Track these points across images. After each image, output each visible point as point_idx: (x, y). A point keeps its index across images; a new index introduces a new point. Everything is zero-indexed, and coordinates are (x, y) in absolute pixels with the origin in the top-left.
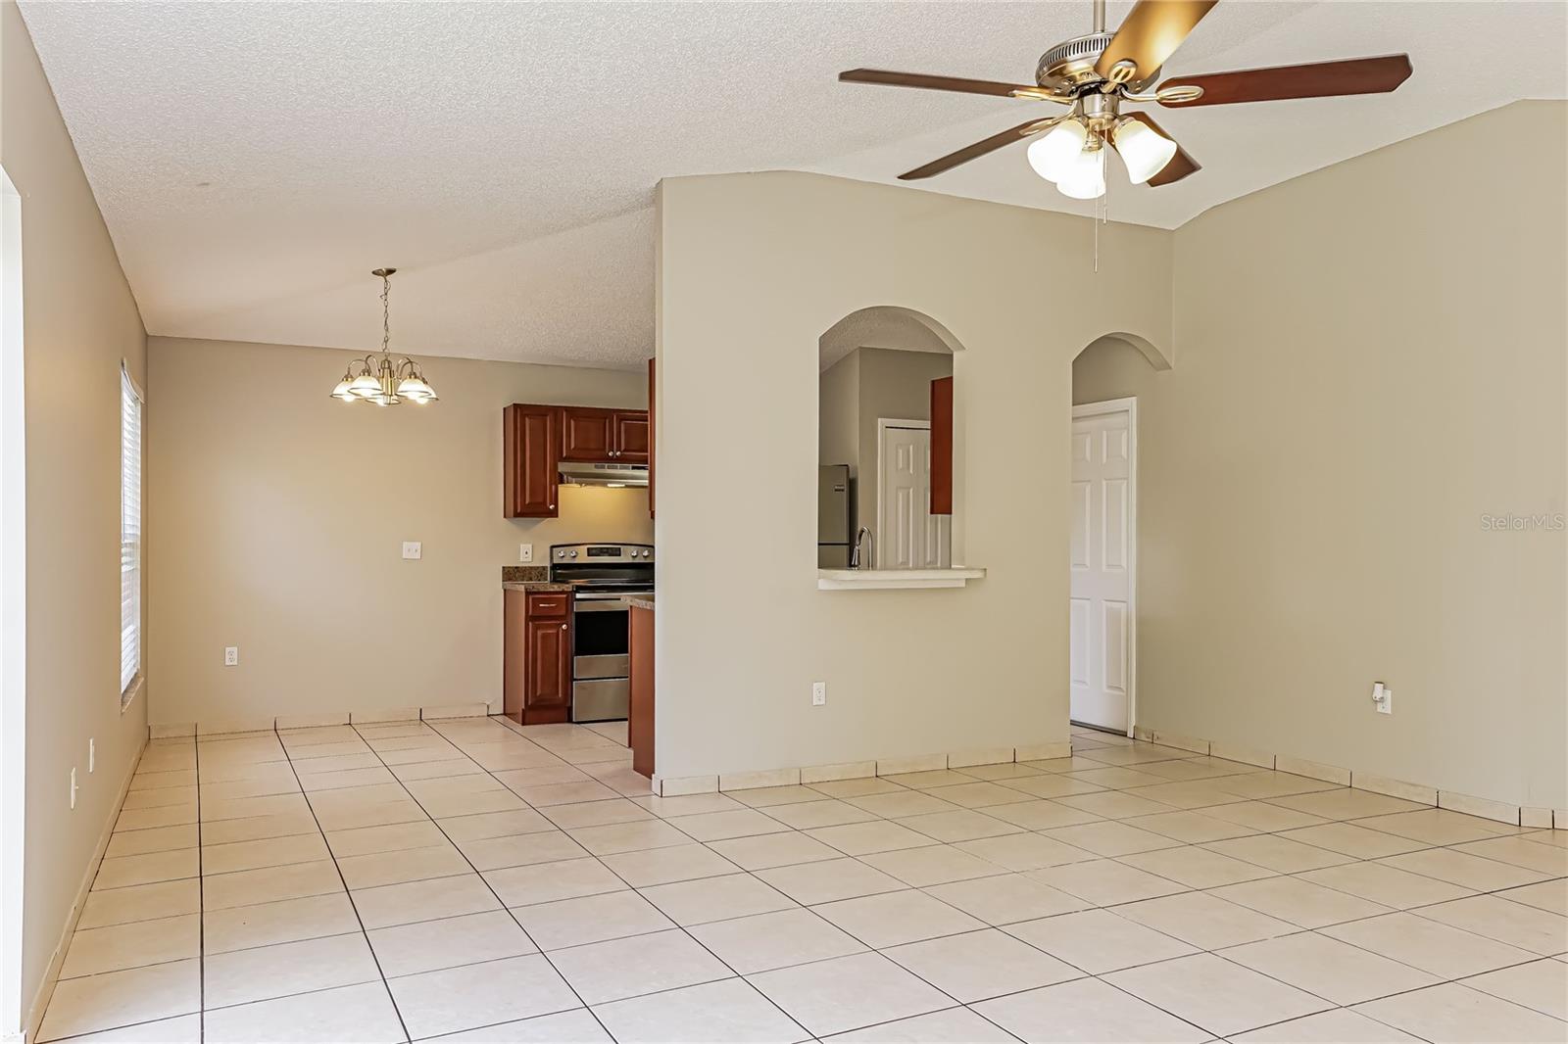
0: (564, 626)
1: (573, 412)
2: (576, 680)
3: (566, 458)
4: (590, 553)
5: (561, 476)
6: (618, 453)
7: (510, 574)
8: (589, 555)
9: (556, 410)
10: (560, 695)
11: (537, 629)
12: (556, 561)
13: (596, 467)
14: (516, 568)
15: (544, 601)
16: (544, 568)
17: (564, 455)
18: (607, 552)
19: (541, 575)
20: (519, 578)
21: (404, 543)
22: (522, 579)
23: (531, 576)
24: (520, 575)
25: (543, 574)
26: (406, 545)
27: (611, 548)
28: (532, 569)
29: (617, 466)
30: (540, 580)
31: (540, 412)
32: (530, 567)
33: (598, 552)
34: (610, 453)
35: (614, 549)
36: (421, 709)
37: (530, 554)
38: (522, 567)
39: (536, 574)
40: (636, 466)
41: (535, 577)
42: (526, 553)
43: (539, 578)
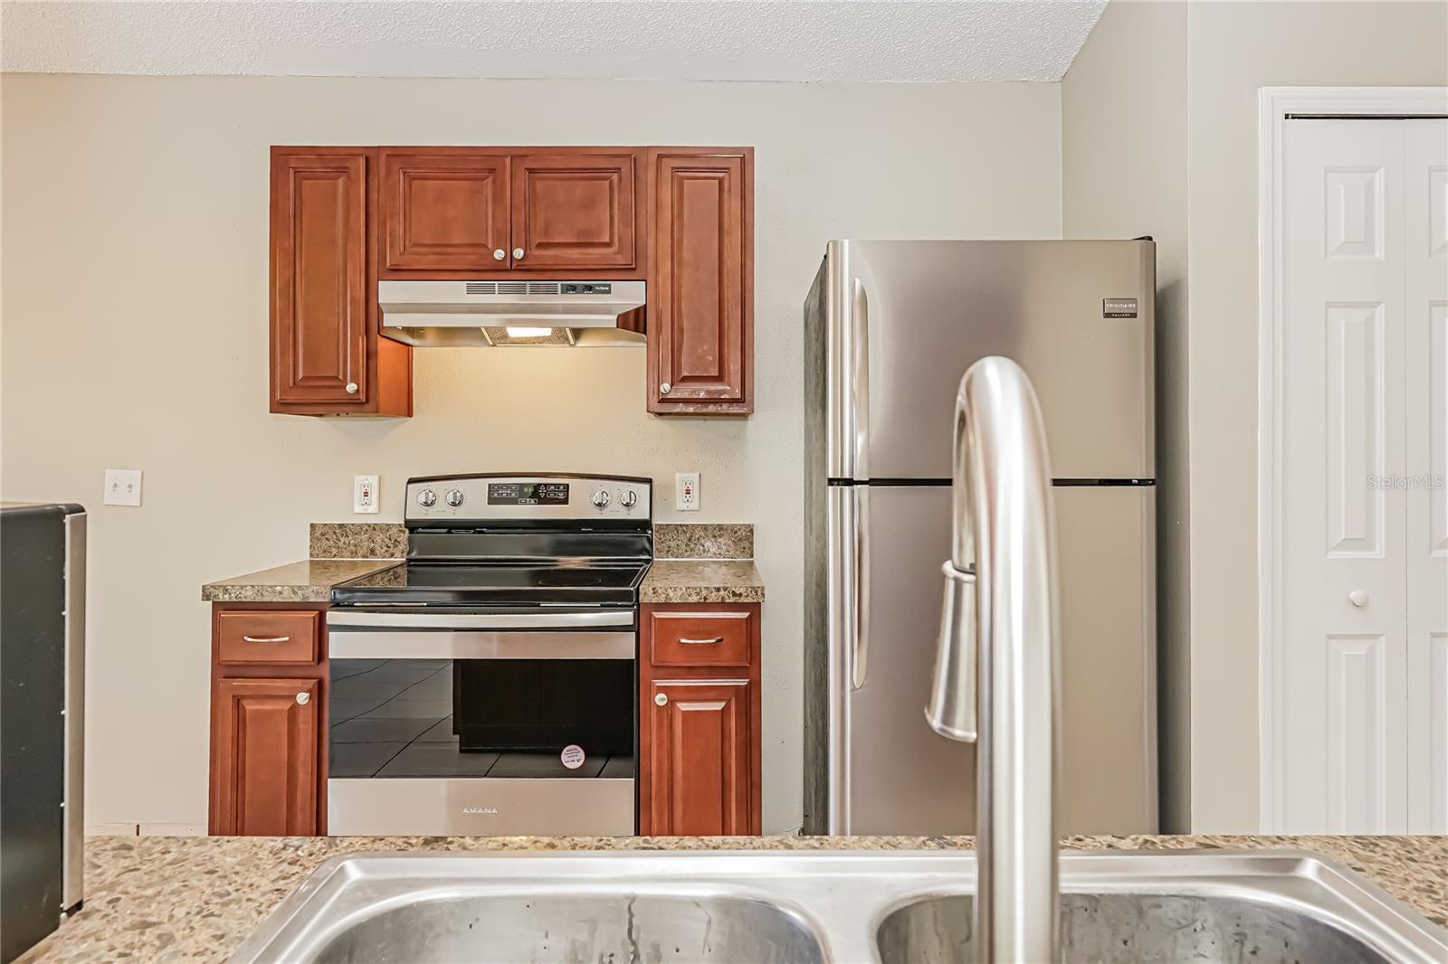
3: (393, 270)
4: (495, 495)
6: (519, 254)
7: (325, 538)
8: (491, 503)
9: (370, 156)
11: (237, 698)
12: (415, 513)
13: (471, 291)
14: (341, 525)
16: (393, 528)
17: (389, 263)
18: (534, 495)
19: (396, 543)
20: (346, 549)
21: (107, 471)
22: (352, 553)
23: (372, 545)
24: (347, 542)
25: (399, 542)
26: (111, 475)
27: (546, 485)
28: (374, 529)
29: (525, 286)
30: (392, 555)
31: (333, 161)
32: (369, 526)
33: (513, 494)
34: (499, 254)
35: (553, 487)
36: (138, 826)
37: (374, 496)
38: (352, 525)
39: (383, 541)
40: (571, 286)
41: (382, 548)
42: (366, 494)
43: (391, 551)
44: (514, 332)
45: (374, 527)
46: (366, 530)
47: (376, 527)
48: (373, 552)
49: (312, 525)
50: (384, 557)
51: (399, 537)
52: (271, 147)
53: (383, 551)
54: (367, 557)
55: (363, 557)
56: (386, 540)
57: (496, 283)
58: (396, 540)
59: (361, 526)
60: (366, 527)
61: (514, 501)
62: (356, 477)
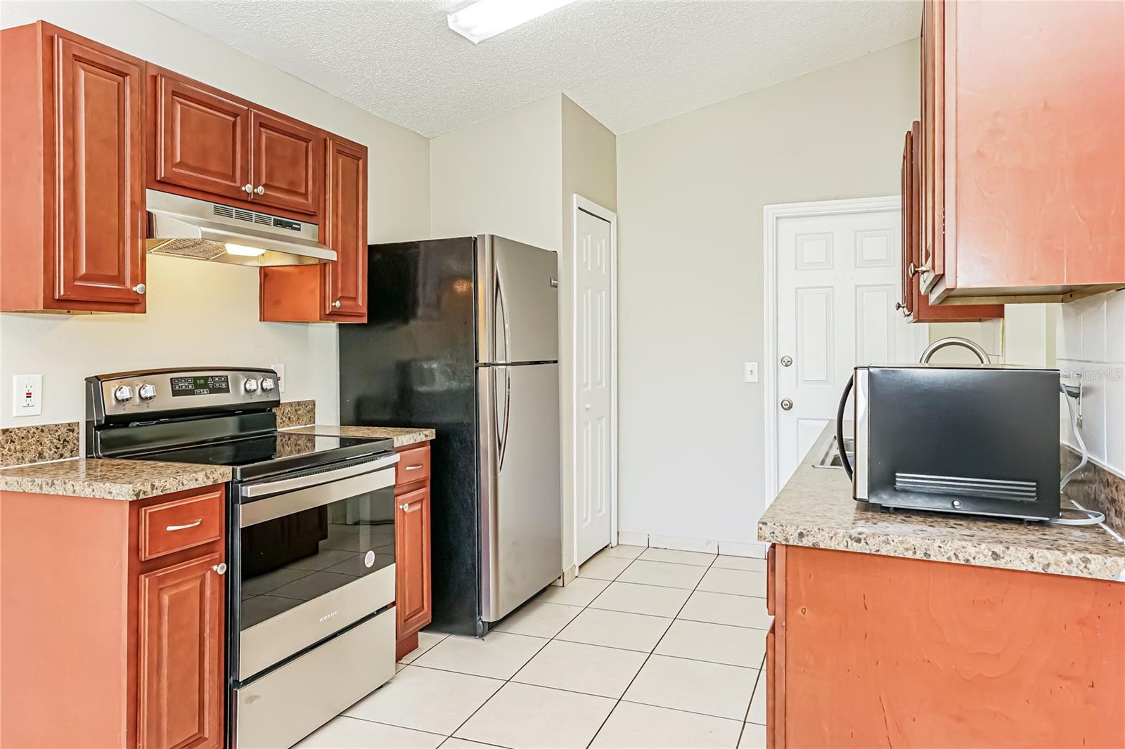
0: (220, 568)
3: (162, 182)
4: (176, 388)
8: (173, 395)
9: (142, 68)
11: (161, 587)
12: (113, 410)
13: (217, 212)
15: (175, 516)
16: (72, 427)
17: (161, 173)
18: (202, 387)
19: (65, 443)
20: (11, 455)
22: (18, 459)
23: (40, 449)
24: (12, 448)
25: (68, 442)
27: (212, 377)
28: (42, 431)
29: (252, 216)
30: (61, 456)
31: (111, 64)
32: (37, 429)
33: (190, 387)
34: (249, 188)
35: (217, 379)
37: (36, 395)
38: (19, 429)
39: (52, 442)
40: (280, 221)
41: (51, 450)
42: (29, 395)
43: (60, 451)
45: (42, 429)
46: (34, 433)
47: (46, 430)
48: (41, 456)
50: (53, 458)
51: (67, 436)
53: (51, 453)
54: (35, 461)
55: (31, 462)
56: (55, 441)
57: (234, 209)
58: (65, 440)
59: (28, 429)
60: (33, 430)
61: (191, 393)
62: (15, 377)
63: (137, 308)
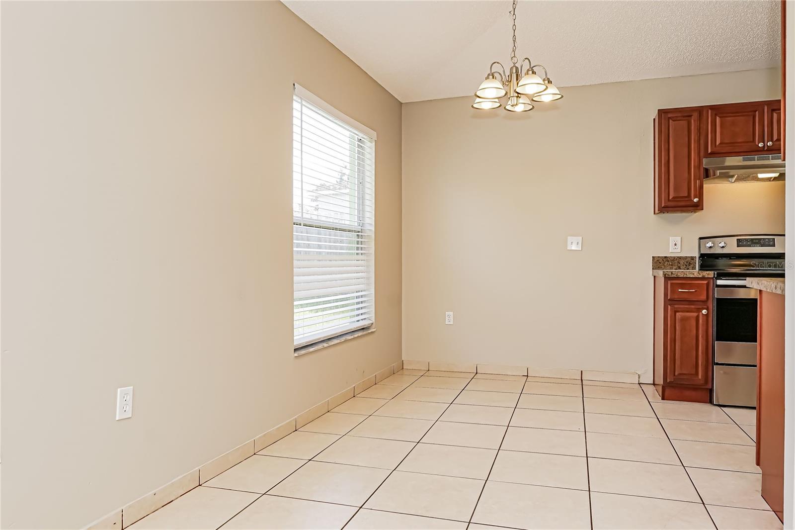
0: (704, 312)
1: (717, 110)
2: (717, 364)
3: (711, 153)
4: (740, 243)
5: (707, 170)
6: (770, 144)
7: (659, 263)
8: (738, 247)
9: (700, 110)
10: (700, 377)
11: (676, 312)
12: (704, 251)
13: (744, 160)
14: (665, 257)
15: (682, 286)
16: (693, 258)
17: (709, 151)
18: (757, 243)
19: (690, 264)
20: (668, 266)
21: (569, 237)
22: (671, 268)
23: (679, 265)
24: (669, 263)
26: (570, 239)
27: (763, 239)
29: (769, 156)
30: (688, 269)
31: (685, 114)
32: (678, 257)
33: (748, 243)
34: (761, 145)
35: (767, 240)
36: (582, 371)
37: (679, 245)
38: (671, 257)
42: (675, 245)
43: (687, 267)
44: (760, 176)
45: (680, 258)
48: (679, 268)
49: (653, 257)
50: (685, 270)
51: (691, 261)
52: (659, 110)
54: (676, 270)
56: (685, 263)
57: (756, 156)
59: (674, 257)
60: (676, 258)
61: (750, 246)
62: (671, 238)
63: (698, 208)
